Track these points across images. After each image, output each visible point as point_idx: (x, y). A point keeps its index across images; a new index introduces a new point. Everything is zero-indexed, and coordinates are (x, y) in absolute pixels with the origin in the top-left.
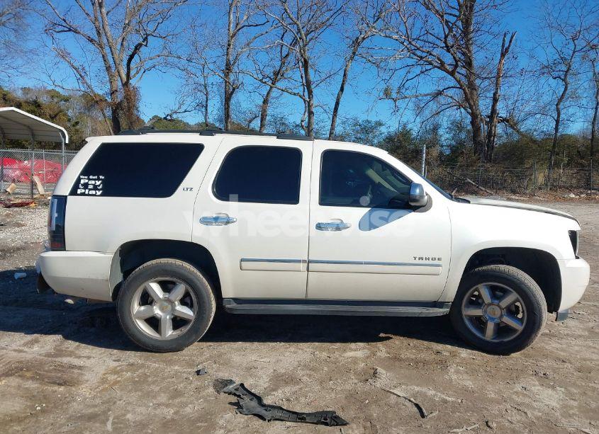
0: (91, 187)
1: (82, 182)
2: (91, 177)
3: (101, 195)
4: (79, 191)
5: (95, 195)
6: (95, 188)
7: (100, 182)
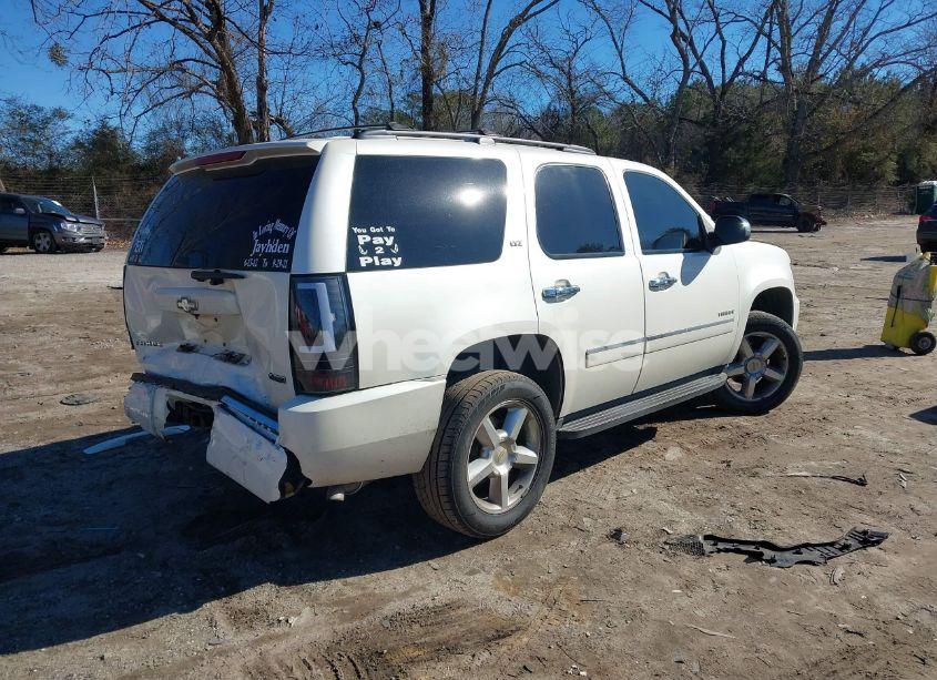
0: (380, 251)
1: (362, 240)
2: (373, 230)
3: (402, 267)
4: (364, 262)
5: (391, 267)
6: (388, 253)
7: (392, 238)
